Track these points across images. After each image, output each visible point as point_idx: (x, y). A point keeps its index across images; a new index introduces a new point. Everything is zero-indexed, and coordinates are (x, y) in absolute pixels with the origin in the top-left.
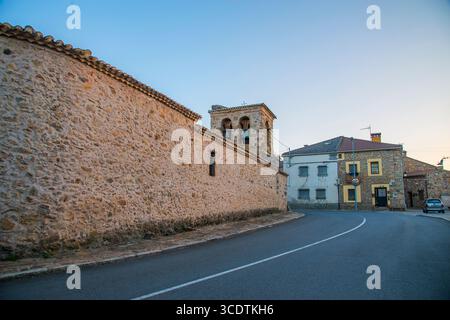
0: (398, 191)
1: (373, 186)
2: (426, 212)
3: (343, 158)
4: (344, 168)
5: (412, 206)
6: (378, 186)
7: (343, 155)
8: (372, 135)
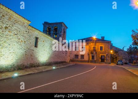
0: (108, 57)
1: (101, 55)
2: (117, 64)
3: (91, 44)
4: (91, 48)
5: (113, 62)
6: (102, 55)
7: (91, 43)
8: (102, 37)
